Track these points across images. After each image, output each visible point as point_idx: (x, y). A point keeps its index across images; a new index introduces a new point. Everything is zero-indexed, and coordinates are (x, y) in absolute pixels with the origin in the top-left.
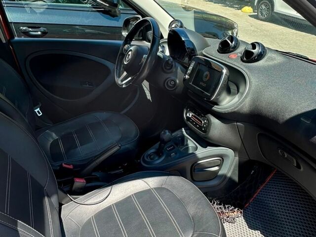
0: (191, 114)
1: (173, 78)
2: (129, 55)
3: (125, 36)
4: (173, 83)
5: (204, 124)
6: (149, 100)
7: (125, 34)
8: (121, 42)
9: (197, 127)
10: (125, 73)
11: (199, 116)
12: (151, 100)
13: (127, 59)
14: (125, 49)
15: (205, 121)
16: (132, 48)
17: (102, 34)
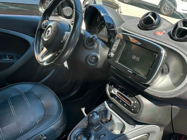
0: (116, 92)
1: (94, 54)
2: (49, 31)
3: (43, 12)
4: (94, 58)
5: (134, 105)
6: (66, 67)
7: (42, 10)
8: (39, 18)
9: (124, 106)
10: (45, 49)
11: (127, 95)
12: (67, 67)
13: (46, 35)
14: (43, 25)
15: (135, 102)
16: (51, 24)
17: (22, 10)
